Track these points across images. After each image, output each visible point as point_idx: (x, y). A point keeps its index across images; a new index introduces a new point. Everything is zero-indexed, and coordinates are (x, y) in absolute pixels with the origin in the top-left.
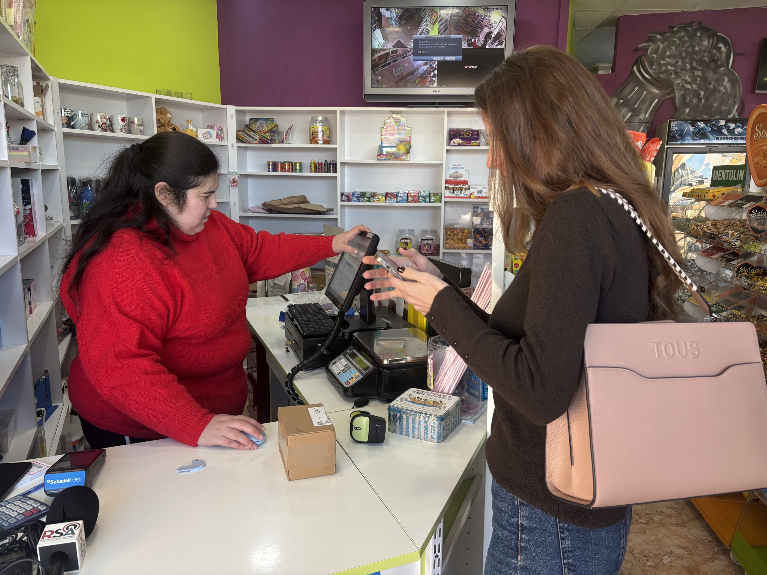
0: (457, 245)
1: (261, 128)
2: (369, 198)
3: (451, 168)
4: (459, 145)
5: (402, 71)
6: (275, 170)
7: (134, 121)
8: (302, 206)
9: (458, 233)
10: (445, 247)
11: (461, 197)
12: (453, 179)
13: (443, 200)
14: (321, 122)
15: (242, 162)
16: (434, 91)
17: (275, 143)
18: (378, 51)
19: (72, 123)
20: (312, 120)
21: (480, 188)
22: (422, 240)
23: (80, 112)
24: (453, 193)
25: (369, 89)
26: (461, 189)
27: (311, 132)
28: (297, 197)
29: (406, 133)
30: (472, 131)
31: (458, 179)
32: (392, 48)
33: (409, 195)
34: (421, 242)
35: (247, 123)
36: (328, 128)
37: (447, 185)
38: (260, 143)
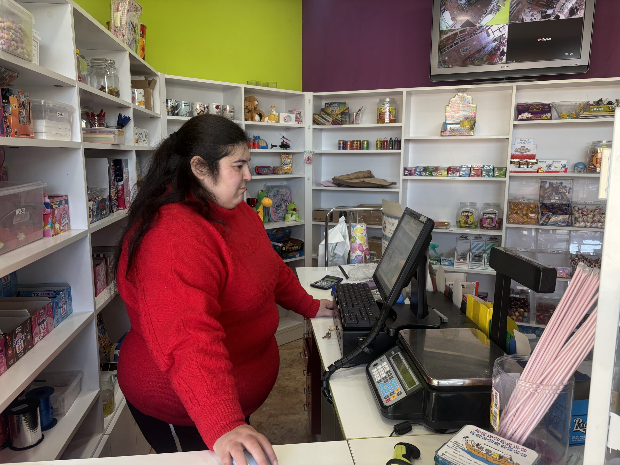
0: (521, 219)
1: (335, 111)
2: (431, 173)
3: (517, 143)
4: (528, 119)
5: (469, 50)
6: (345, 148)
7: (226, 108)
8: (367, 180)
9: (523, 207)
10: (508, 222)
11: (528, 172)
12: (519, 153)
13: (508, 174)
14: (389, 103)
15: (317, 142)
16: (502, 67)
17: (346, 124)
18: (446, 32)
19: (176, 112)
20: (380, 102)
21: (549, 162)
22: (484, 213)
23: (183, 102)
24: (519, 167)
25: (435, 70)
26: (528, 164)
27: (379, 112)
28: (363, 172)
29: (471, 110)
30: (542, 104)
31: (525, 153)
32: (460, 28)
33: (472, 169)
34: (483, 215)
35: (323, 107)
36: (395, 108)
37: (512, 160)
38: (332, 125)
